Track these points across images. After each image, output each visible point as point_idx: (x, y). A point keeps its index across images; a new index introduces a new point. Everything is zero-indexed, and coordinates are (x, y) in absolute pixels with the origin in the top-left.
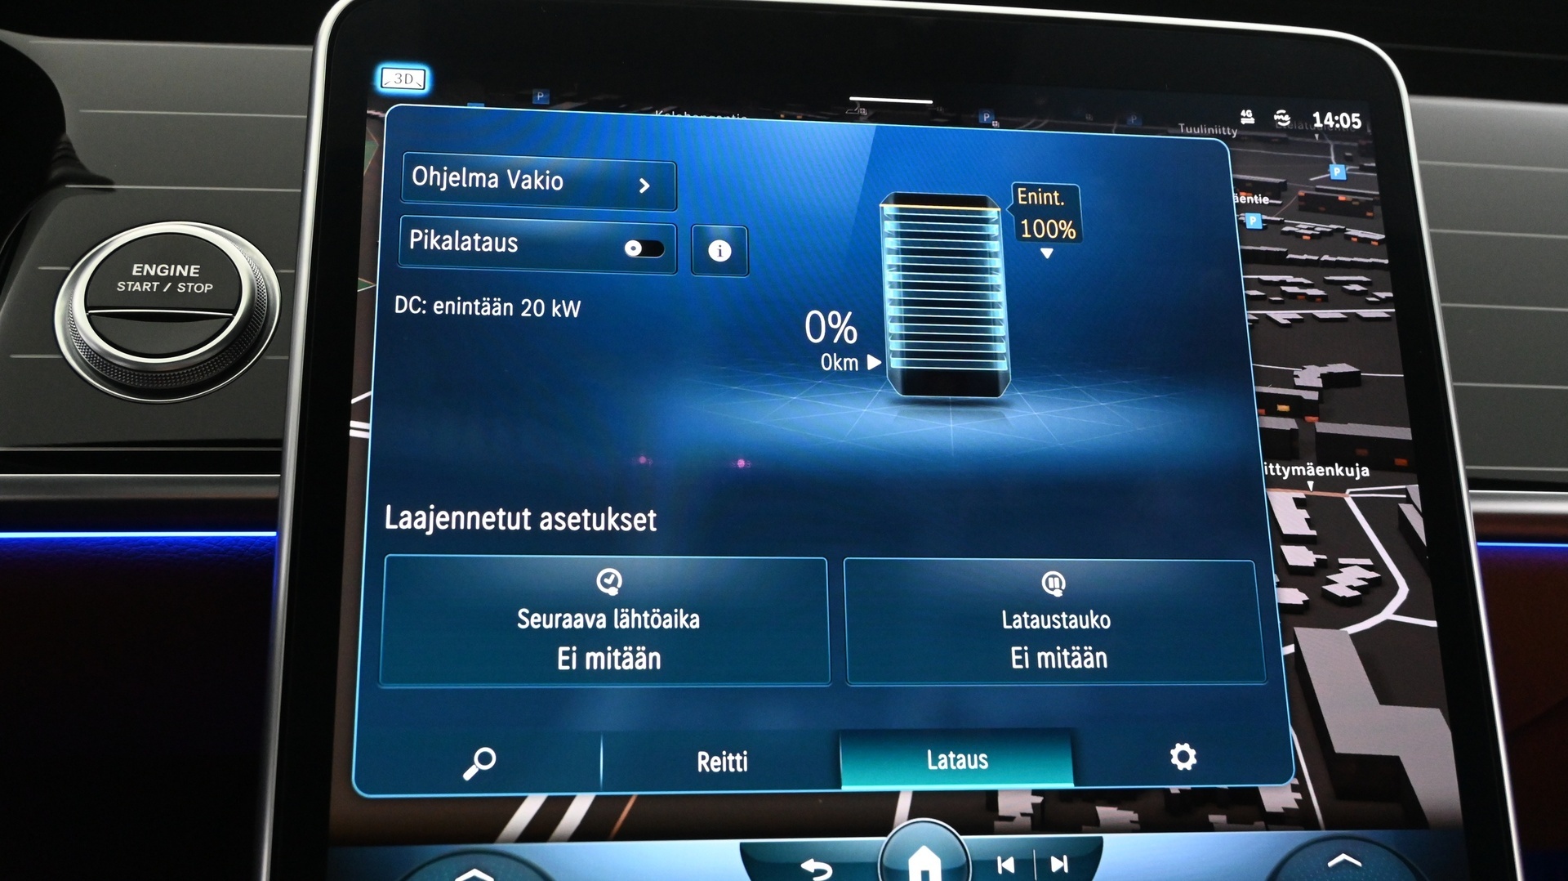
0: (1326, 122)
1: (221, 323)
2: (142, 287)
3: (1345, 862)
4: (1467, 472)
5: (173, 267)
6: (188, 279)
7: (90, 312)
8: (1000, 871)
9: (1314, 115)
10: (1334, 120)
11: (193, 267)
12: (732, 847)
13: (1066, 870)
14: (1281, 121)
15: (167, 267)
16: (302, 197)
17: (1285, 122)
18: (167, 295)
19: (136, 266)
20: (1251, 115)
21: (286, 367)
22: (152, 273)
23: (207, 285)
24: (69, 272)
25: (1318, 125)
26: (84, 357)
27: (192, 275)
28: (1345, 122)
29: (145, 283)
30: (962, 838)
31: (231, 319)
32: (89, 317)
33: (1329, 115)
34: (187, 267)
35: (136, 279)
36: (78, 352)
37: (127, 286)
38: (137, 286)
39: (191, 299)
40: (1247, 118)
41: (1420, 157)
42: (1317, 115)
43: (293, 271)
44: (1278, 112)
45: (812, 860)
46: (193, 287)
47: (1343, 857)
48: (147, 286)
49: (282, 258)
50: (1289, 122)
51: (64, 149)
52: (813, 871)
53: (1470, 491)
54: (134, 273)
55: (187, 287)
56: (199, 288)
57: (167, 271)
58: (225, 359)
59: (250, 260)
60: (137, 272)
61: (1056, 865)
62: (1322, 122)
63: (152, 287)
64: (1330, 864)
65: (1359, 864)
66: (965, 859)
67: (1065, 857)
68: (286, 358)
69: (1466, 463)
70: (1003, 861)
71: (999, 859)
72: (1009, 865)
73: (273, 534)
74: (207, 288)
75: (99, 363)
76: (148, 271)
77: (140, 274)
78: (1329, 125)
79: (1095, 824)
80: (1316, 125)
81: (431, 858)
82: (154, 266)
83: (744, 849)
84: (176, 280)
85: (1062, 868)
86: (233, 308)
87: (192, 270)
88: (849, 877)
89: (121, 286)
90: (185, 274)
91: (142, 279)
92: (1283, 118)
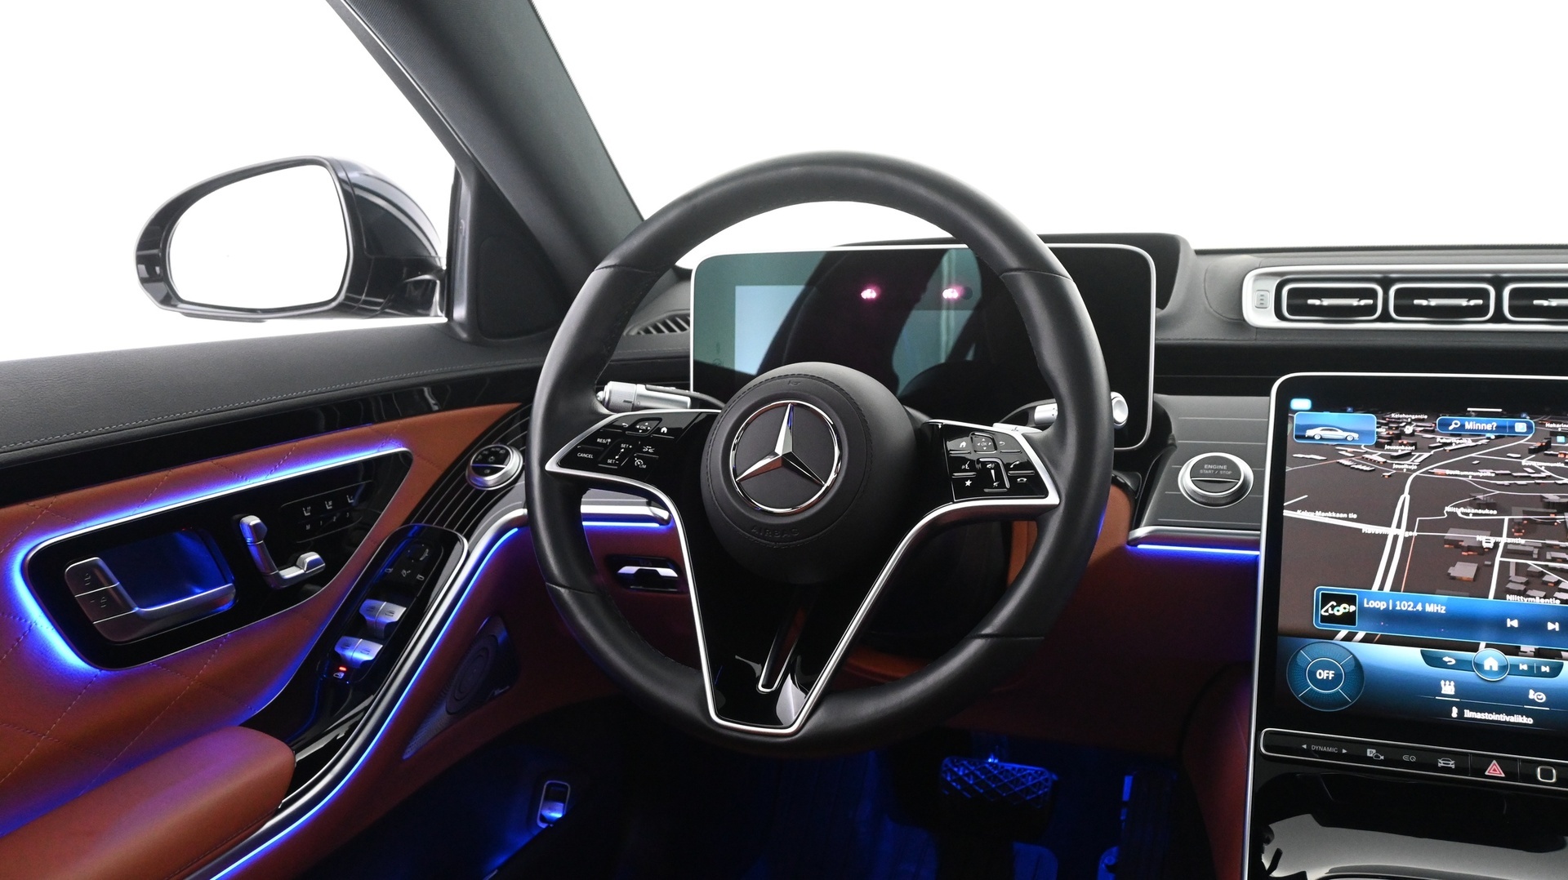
1: (1234, 484)
5: (1218, 466)
6: (1223, 470)
8: (1521, 669)
12: (1417, 650)
13: (1548, 671)
15: (1216, 466)
16: (1267, 446)
18: (1217, 473)
19: (1206, 466)
21: (1262, 499)
22: (1211, 468)
24: (1182, 467)
26: (1188, 492)
27: (1224, 468)
30: (1506, 656)
32: (1191, 481)
34: (1222, 466)
35: (1206, 470)
37: (1203, 472)
38: (1207, 472)
39: (1225, 475)
43: (1262, 469)
45: (1446, 657)
46: (1225, 472)
48: (1210, 472)
49: (1256, 463)
52: (1447, 661)
54: (1205, 468)
55: (1223, 472)
56: (1227, 473)
59: (1243, 465)
61: (1544, 669)
66: (1507, 663)
67: (1548, 667)
68: (1262, 493)
71: (1521, 665)
72: (1524, 667)
73: (1258, 552)
74: (1229, 473)
75: (1193, 495)
77: (1207, 468)
79: (1561, 657)
82: (1212, 466)
83: (1421, 651)
84: (1220, 470)
85: (1546, 670)
86: (1236, 481)
88: (1461, 665)
89: (1201, 471)
90: (1222, 468)
91: (1208, 470)
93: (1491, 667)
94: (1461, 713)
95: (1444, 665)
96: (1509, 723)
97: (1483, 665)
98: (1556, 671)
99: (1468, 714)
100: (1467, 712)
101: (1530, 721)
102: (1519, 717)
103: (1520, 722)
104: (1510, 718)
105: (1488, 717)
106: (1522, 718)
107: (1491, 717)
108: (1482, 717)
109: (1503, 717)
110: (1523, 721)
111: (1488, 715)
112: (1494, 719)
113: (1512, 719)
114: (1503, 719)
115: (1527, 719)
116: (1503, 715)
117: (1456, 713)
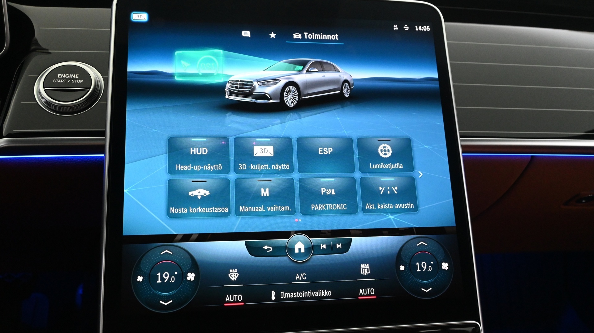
0: (419, 29)
1: (85, 92)
2: (61, 81)
3: (422, 244)
4: (460, 133)
5: (70, 75)
6: (75, 79)
8: (322, 248)
10: (422, 28)
11: (76, 75)
12: (242, 243)
13: (341, 248)
16: (109, 54)
17: (407, 29)
18: (69, 82)
19: (59, 75)
20: (397, 27)
21: (106, 105)
22: (64, 77)
24: (38, 77)
26: (44, 102)
27: (76, 77)
28: (425, 29)
30: (310, 239)
31: (89, 90)
32: (45, 90)
33: (420, 27)
34: (75, 75)
35: (59, 79)
36: (41, 101)
37: (56, 81)
38: (59, 81)
39: (76, 85)
41: (447, 40)
42: (416, 27)
43: (107, 76)
44: (405, 26)
45: (266, 246)
46: (77, 81)
48: (62, 81)
49: (104, 72)
50: (408, 29)
51: (35, 41)
52: (266, 249)
53: (461, 138)
54: (58, 77)
55: (75, 81)
56: (79, 81)
57: (68, 76)
58: (87, 103)
59: (94, 73)
61: (338, 246)
62: (418, 29)
63: (64, 81)
64: (418, 245)
65: (426, 245)
66: (311, 244)
67: (341, 244)
68: (106, 102)
69: (459, 130)
71: (321, 245)
72: (324, 246)
73: (103, 155)
74: (81, 81)
75: (48, 104)
76: (63, 76)
77: (60, 77)
79: (349, 235)
80: (416, 30)
81: (153, 247)
82: (65, 75)
83: (246, 243)
84: (71, 79)
86: (89, 87)
87: (76, 76)
88: (278, 251)
89: (54, 81)
90: (74, 77)
91: (61, 79)
92: (406, 28)
93: (300, 250)
94: (278, 296)
95: (264, 253)
96: (315, 298)
97: (294, 249)
98: (347, 246)
99: (284, 295)
100: (283, 293)
101: (330, 294)
102: (321, 291)
103: (323, 295)
104: (315, 294)
105: (299, 296)
106: (324, 292)
107: (301, 295)
108: (294, 296)
109: (310, 294)
110: (325, 295)
111: (299, 294)
112: (304, 296)
113: (317, 294)
114: (310, 295)
115: (327, 292)
116: (310, 292)
117: (275, 296)
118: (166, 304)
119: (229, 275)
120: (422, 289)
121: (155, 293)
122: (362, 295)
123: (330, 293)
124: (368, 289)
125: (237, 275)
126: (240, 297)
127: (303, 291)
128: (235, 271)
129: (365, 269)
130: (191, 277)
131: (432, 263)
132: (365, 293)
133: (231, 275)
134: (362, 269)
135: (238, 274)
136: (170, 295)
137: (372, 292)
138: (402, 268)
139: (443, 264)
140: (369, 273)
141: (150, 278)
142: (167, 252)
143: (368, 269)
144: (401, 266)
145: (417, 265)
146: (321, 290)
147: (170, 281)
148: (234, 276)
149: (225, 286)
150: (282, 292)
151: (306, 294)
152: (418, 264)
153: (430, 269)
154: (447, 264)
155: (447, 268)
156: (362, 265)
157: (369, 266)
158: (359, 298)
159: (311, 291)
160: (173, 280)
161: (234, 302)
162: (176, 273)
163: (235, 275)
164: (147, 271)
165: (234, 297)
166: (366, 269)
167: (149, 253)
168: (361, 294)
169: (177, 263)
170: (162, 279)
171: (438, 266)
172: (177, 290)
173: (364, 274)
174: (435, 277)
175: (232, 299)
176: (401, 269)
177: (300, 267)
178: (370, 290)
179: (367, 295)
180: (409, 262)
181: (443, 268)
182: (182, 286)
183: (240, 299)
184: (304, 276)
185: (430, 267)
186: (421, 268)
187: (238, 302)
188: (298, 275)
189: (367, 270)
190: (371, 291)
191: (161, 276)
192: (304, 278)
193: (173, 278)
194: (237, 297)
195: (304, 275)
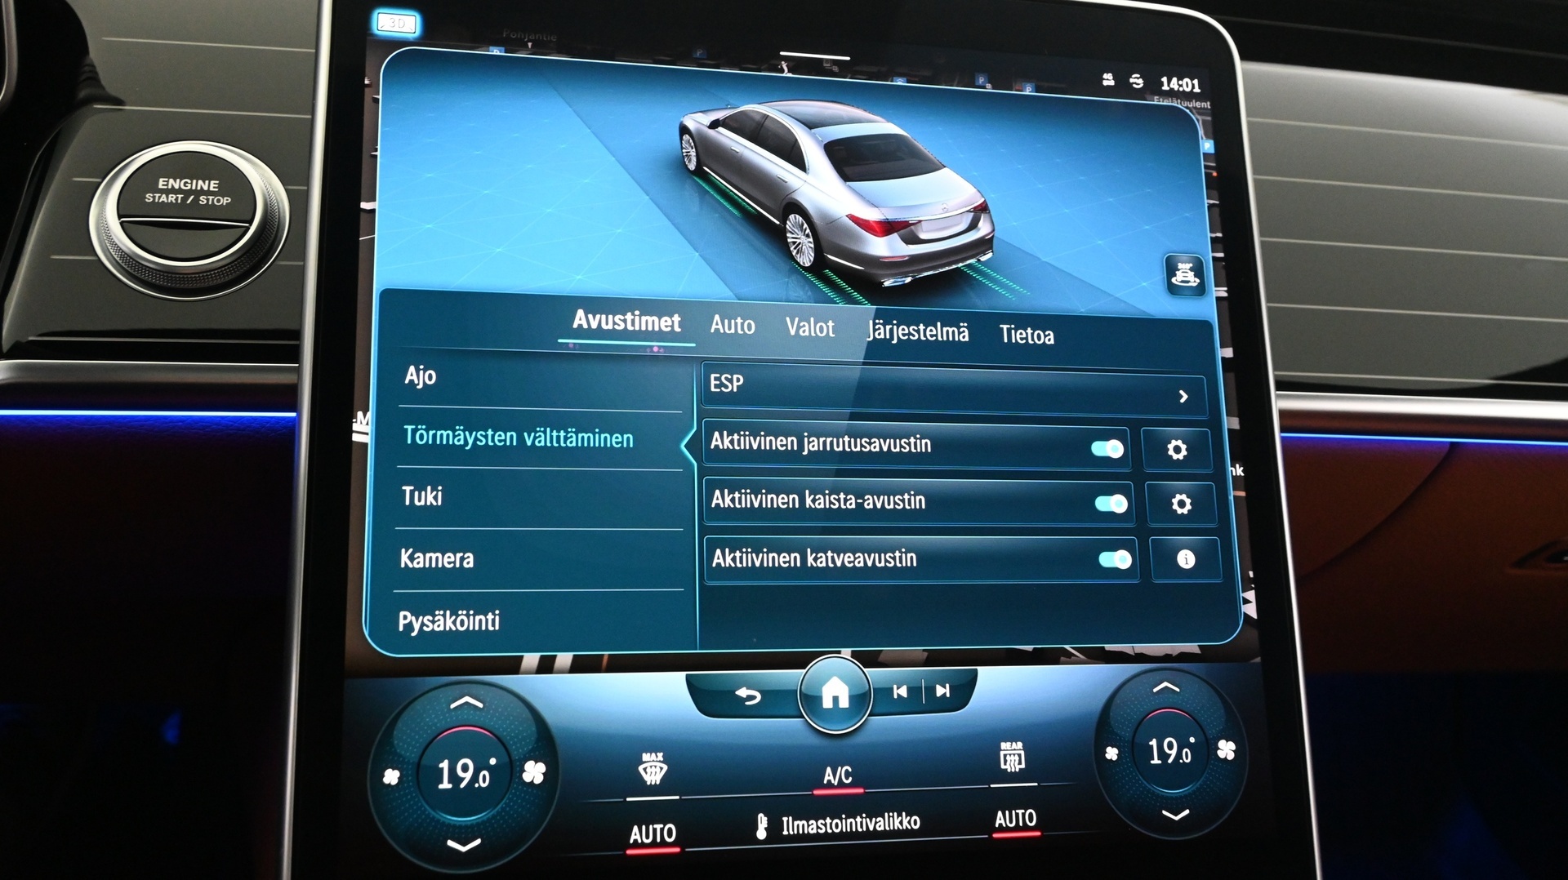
0: (1172, 86)
1: (238, 232)
2: (168, 199)
3: (1166, 687)
4: (1276, 377)
5: (195, 181)
6: (208, 193)
7: (122, 219)
8: (896, 697)
9: (1163, 79)
10: (1178, 84)
11: (212, 182)
12: (680, 677)
13: (948, 695)
14: (1135, 83)
15: (189, 181)
17: (1138, 84)
18: (190, 204)
19: (161, 180)
20: (1112, 78)
21: (302, 271)
22: (177, 187)
23: (225, 198)
24: (100, 183)
25: (1166, 87)
26: (118, 259)
27: (211, 189)
28: (1187, 86)
29: (170, 196)
30: (865, 670)
31: (248, 229)
32: (121, 224)
33: (1175, 80)
34: (207, 182)
35: (162, 191)
36: (112, 255)
37: (154, 197)
38: (164, 198)
39: (211, 210)
40: (1108, 80)
41: (1248, 115)
42: (1165, 79)
44: (1134, 76)
45: (745, 688)
46: (213, 199)
47: (1166, 684)
48: (172, 198)
49: (293, 174)
50: (1141, 85)
51: (90, 71)
52: (745, 697)
53: (1278, 392)
54: (160, 186)
55: (208, 200)
56: (219, 201)
57: (189, 186)
58: (243, 264)
59: (262, 176)
60: (163, 185)
61: (940, 691)
62: (1169, 85)
63: (177, 199)
64: (1155, 690)
65: (1178, 690)
66: (868, 687)
67: (947, 686)
68: (302, 263)
69: (1275, 369)
70: (898, 688)
71: (895, 687)
73: (292, 415)
74: (225, 201)
75: (130, 265)
76: (172, 186)
77: (166, 187)
78: (1173, 89)
79: (971, 658)
80: (1163, 88)
81: (432, 687)
82: (178, 180)
83: (688, 678)
84: (199, 193)
85: (945, 693)
86: (248, 218)
87: (212, 185)
88: (776, 703)
89: (149, 197)
90: (206, 188)
91: (167, 192)
92: (1137, 81)
93: (836, 699)
94: (774, 828)
95: (738, 709)
96: (875, 834)
97: (819, 699)
98: (964, 690)
99: (792, 826)
100: (788, 821)
101: (915, 823)
102: (893, 817)
103: (896, 828)
104: (876, 823)
105: (831, 828)
106: (900, 818)
107: (837, 826)
108: (819, 830)
109: (861, 823)
110: (902, 826)
111: (831, 824)
112: (844, 830)
113: (881, 824)
114: (862, 827)
115: (908, 818)
116: (862, 817)
117: (765, 829)
118: (463, 849)
119: (641, 768)
120: (1164, 812)
121: (434, 817)
122: (1001, 829)
123: (915, 821)
124: (1020, 812)
125: (661, 769)
126: (670, 830)
127: (844, 816)
128: (657, 757)
129: (1012, 756)
130: (534, 772)
131: (1192, 740)
132: (1011, 822)
133: (645, 769)
134: (1005, 756)
135: (665, 767)
136: (474, 822)
137: (1031, 821)
138: (1112, 753)
139: (1222, 744)
140: (1023, 766)
141: (421, 775)
142: (467, 703)
143: (1019, 755)
144: (1109, 749)
145: (1152, 746)
146: (891, 814)
147: (477, 785)
148: (653, 770)
149: (628, 799)
150: (785, 819)
151: (851, 823)
152: (1154, 743)
153: (1187, 758)
154: (1232, 746)
155: (1231, 756)
156: (1004, 745)
157: (1024, 748)
158: (995, 835)
159: (864, 815)
160: (484, 781)
161: (654, 844)
162: (493, 761)
163: (658, 768)
164: (411, 753)
165: (655, 830)
166: (1014, 755)
167: (418, 705)
168: (1000, 825)
169: (496, 733)
170: (455, 779)
171: (1206, 749)
172: (496, 810)
173: (1009, 771)
174: (1199, 780)
175: (647, 837)
176: (1108, 756)
177: (836, 749)
178: (1024, 814)
179: (1017, 828)
180: (1131, 739)
181: (1221, 754)
182: (509, 798)
183: (670, 835)
184: (847, 774)
185: (1186, 753)
186: (1163, 756)
187: (664, 844)
188: (829, 770)
189: (1017, 758)
190: (1028, 816)
191: (452, 770)
192: (847, 779)
193: (484, 776)
194: (662, 830)
195: (847, 770)
